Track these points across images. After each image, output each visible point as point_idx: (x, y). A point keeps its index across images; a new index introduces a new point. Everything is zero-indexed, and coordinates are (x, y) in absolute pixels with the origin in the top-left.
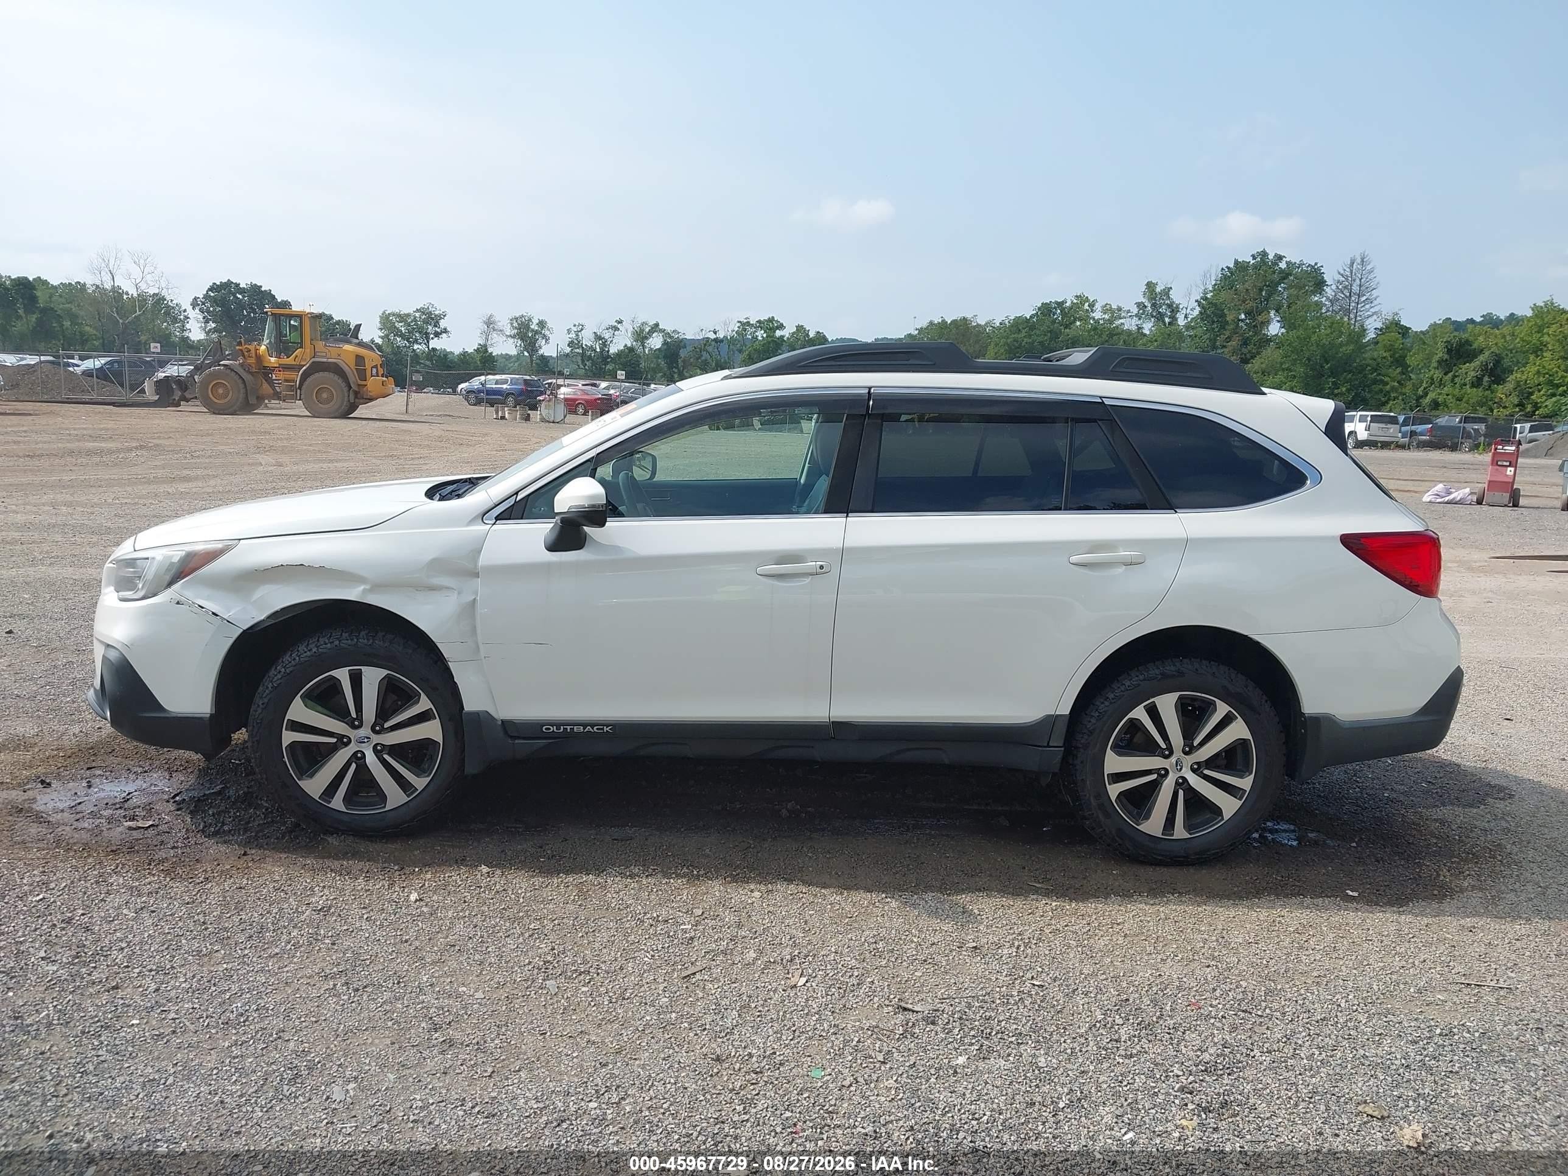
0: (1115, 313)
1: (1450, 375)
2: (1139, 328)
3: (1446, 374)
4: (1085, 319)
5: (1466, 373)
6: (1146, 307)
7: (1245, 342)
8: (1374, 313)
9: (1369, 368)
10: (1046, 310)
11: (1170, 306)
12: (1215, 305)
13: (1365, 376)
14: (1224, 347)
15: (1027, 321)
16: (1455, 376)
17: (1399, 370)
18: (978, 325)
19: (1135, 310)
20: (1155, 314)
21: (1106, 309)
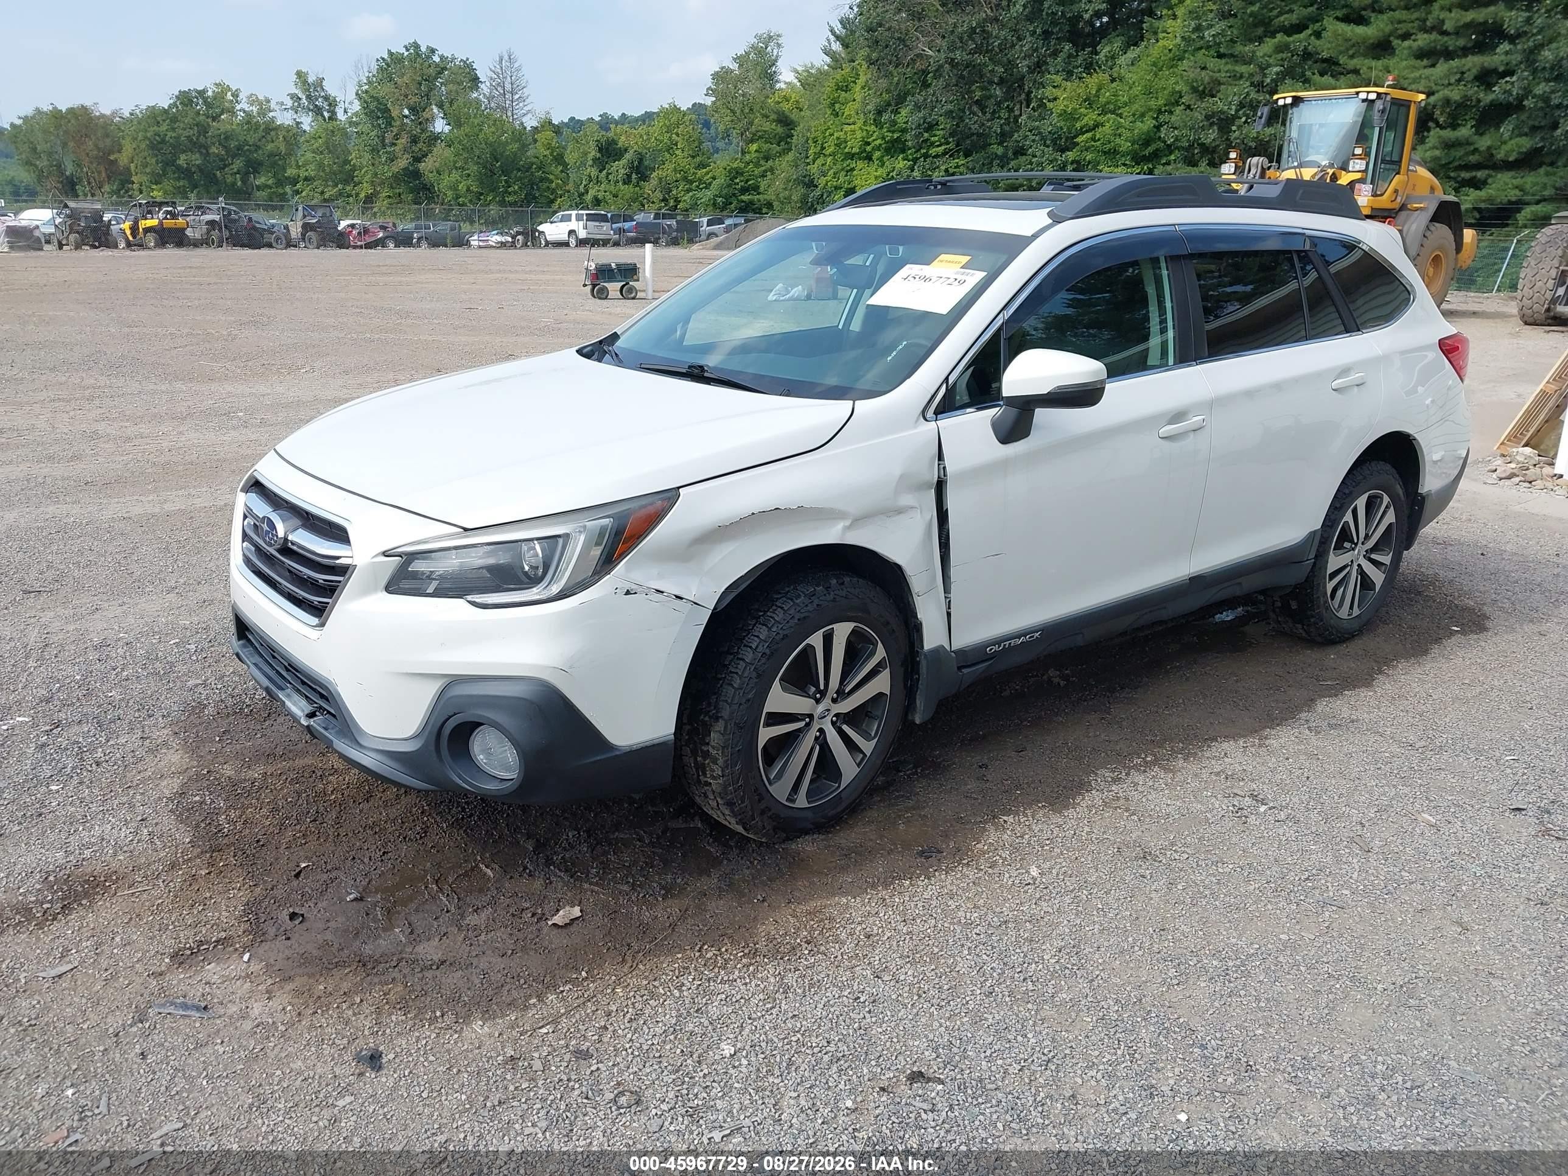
0: (264, 106)
1: (605, 172)
2: (298, 123)
3: (601, 171)
4: (232, 112)
5: (617, 171)
6: (300, 99)
7: (414, 140)
8: (529, 111)
9: (534, 166)
10: (185, 99)
11: (326, 98)
12: (377, 99)
13: (532, 174)
14: (395, 144)
15: (165, 111)
16: (608, 174)
17: (560, 168)
18: (103, 116)
19: (289, 103)
20: (311, 107)
21: (253, 100)
